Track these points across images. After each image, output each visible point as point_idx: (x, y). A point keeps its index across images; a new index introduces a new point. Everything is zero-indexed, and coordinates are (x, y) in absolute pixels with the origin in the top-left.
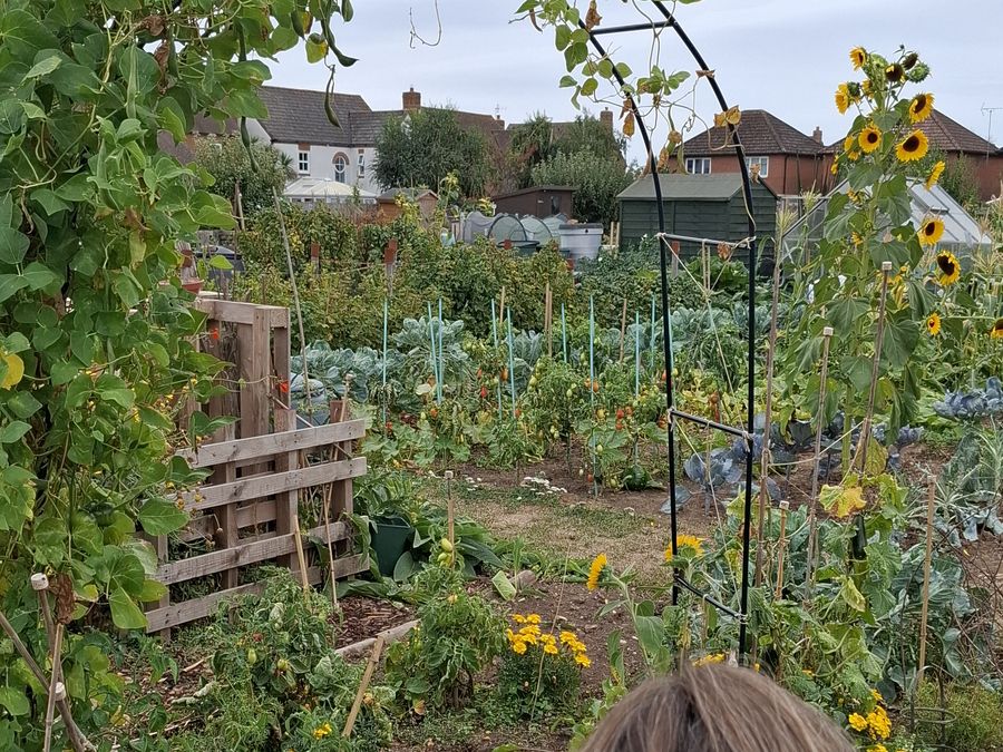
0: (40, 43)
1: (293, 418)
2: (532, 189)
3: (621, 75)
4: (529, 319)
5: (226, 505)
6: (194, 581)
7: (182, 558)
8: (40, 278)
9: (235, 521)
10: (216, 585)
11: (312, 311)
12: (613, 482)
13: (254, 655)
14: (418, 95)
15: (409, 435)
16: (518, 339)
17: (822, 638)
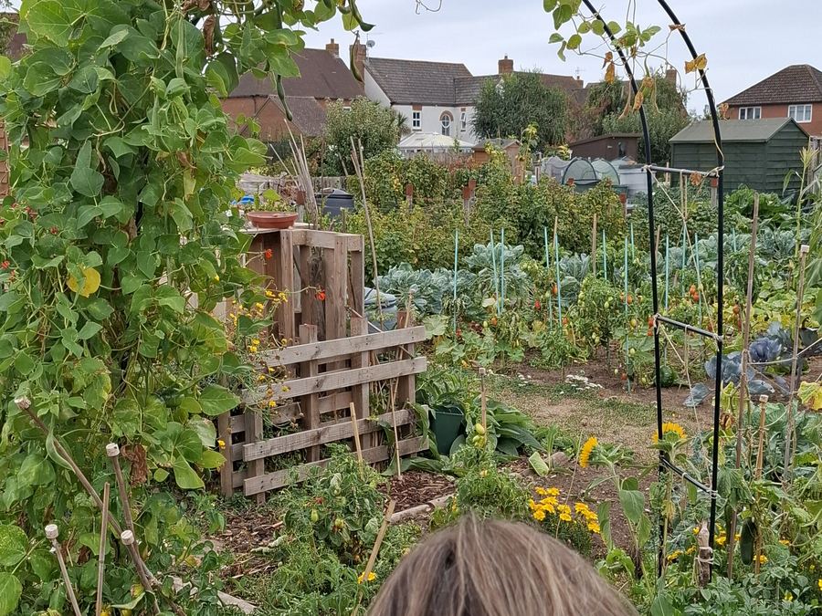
0: (115, 20)
1: (365, 324)
2: (603, 137)
3: (612, 32)
4: (584, 244)
5: (310, 395)
6: (284, 455)
7: (275, 436)
8: (112, 207)
9: (318, 406)
10: (303, 459)
11: (400, 239)
12: (644, 379)
13: (316, 515)
14: (511, 62)
15: (475, 340)
16: (571, 261)
17: (796, 513)
